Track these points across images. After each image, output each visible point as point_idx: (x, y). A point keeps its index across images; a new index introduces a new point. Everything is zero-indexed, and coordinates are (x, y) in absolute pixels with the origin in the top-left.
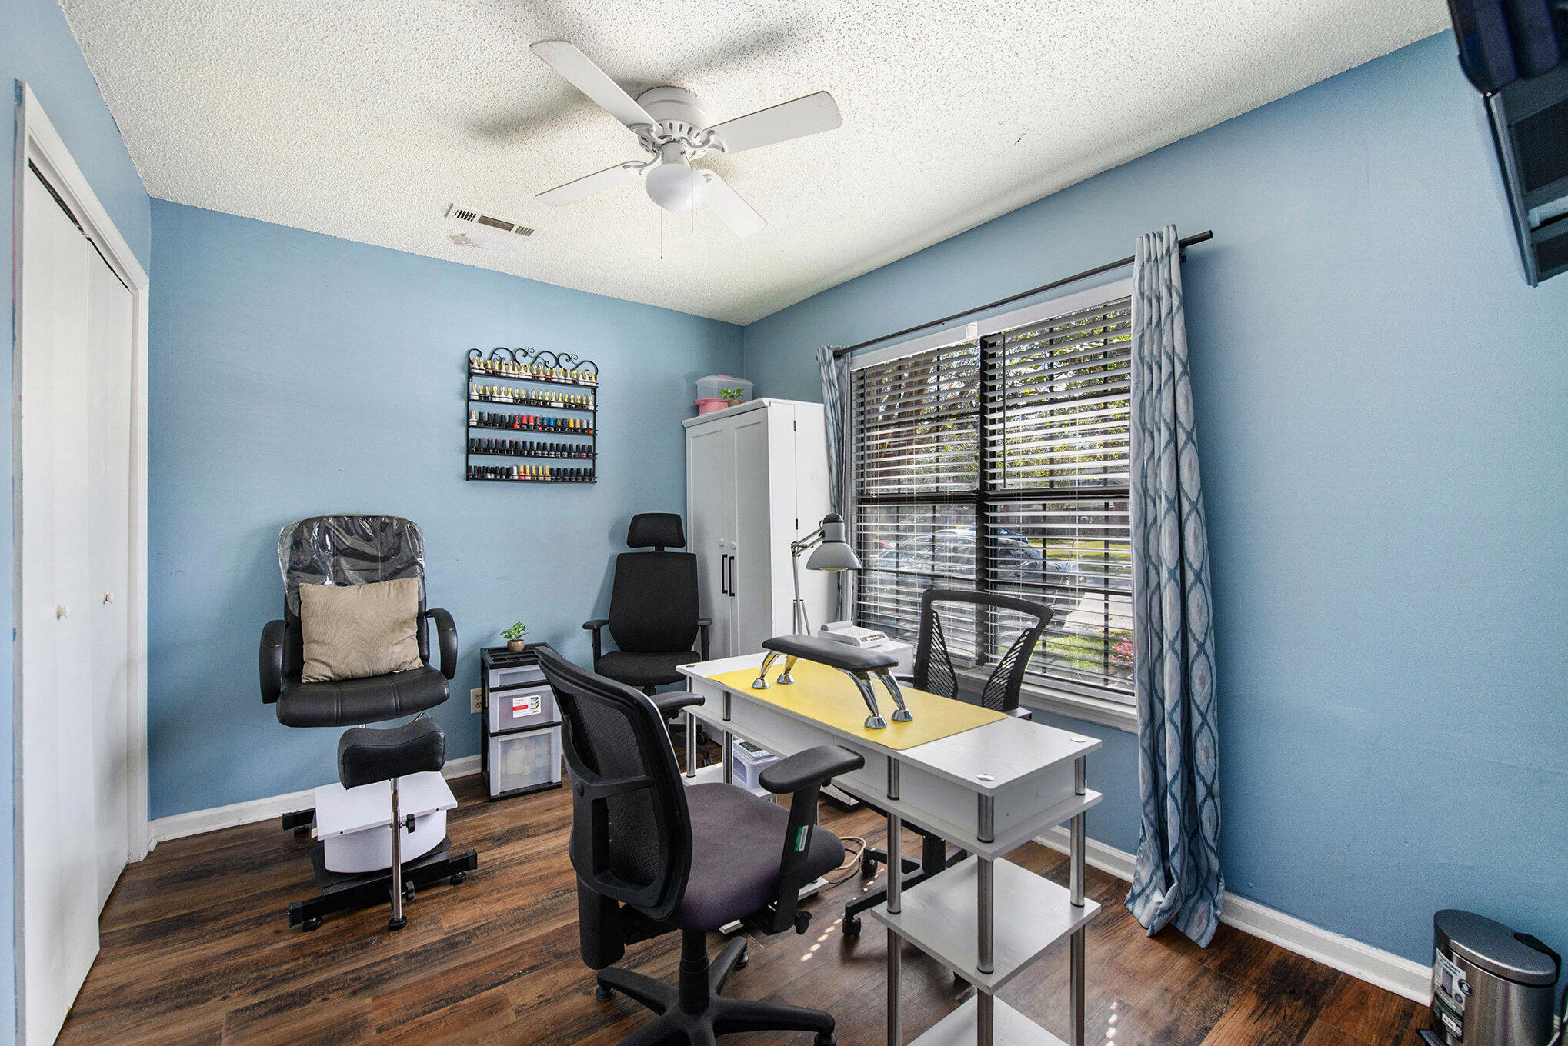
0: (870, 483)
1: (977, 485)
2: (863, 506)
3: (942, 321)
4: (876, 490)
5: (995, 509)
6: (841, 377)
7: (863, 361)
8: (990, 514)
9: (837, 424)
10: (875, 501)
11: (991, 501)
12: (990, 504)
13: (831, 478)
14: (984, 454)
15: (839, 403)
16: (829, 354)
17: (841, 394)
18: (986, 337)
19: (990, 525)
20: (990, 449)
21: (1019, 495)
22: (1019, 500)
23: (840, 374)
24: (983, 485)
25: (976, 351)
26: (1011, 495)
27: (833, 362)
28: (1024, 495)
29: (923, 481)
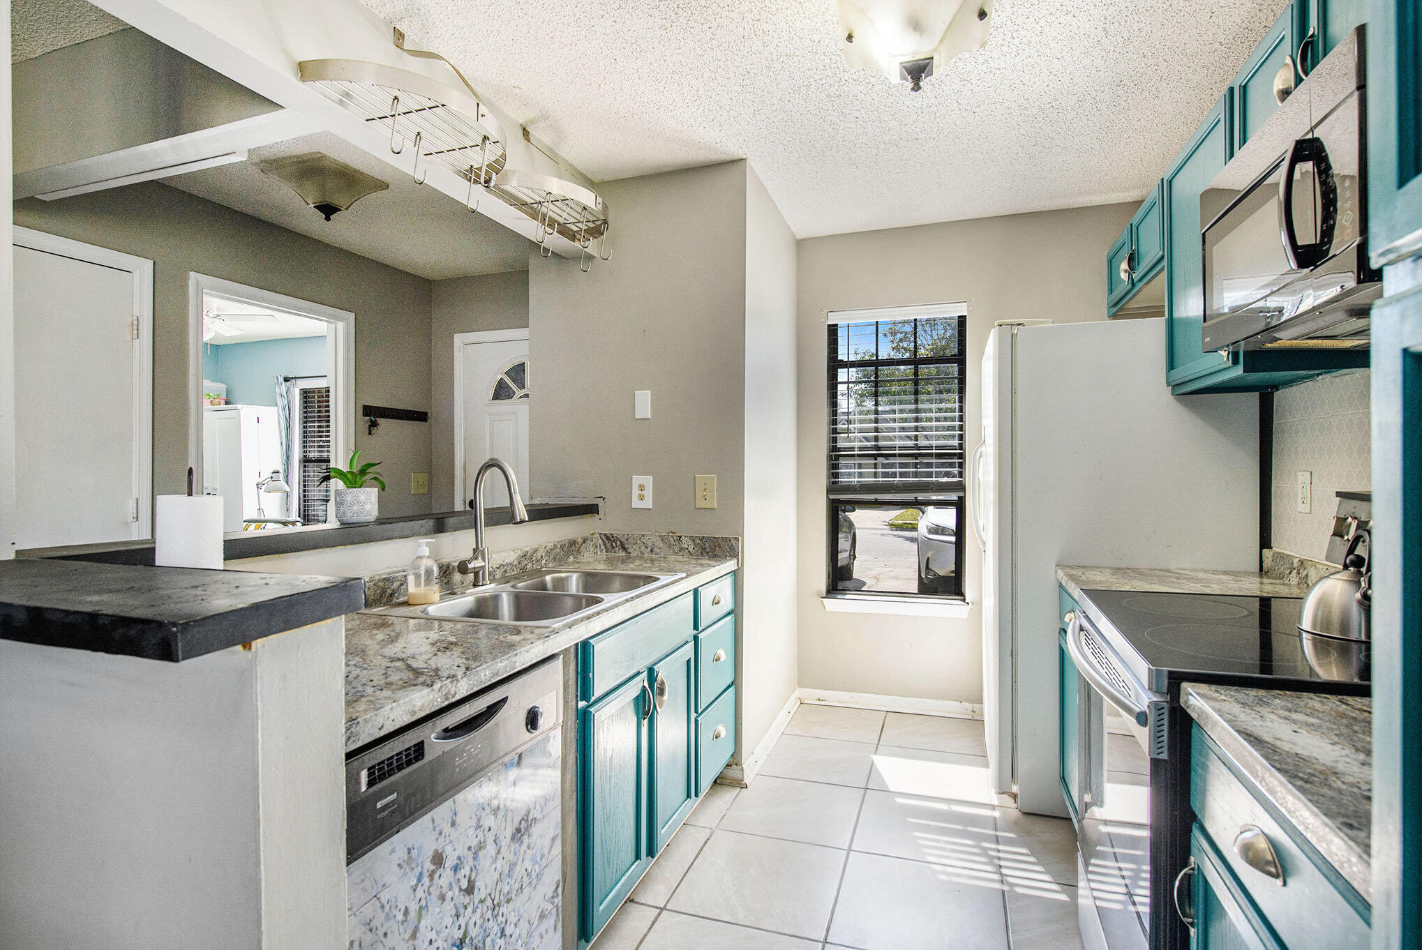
6: (289, 392)
9: (286, 419)
13: (282, 449)
16: (280, 379)
17: (289, 402)
23: (289, 390)
27: (284, 384)
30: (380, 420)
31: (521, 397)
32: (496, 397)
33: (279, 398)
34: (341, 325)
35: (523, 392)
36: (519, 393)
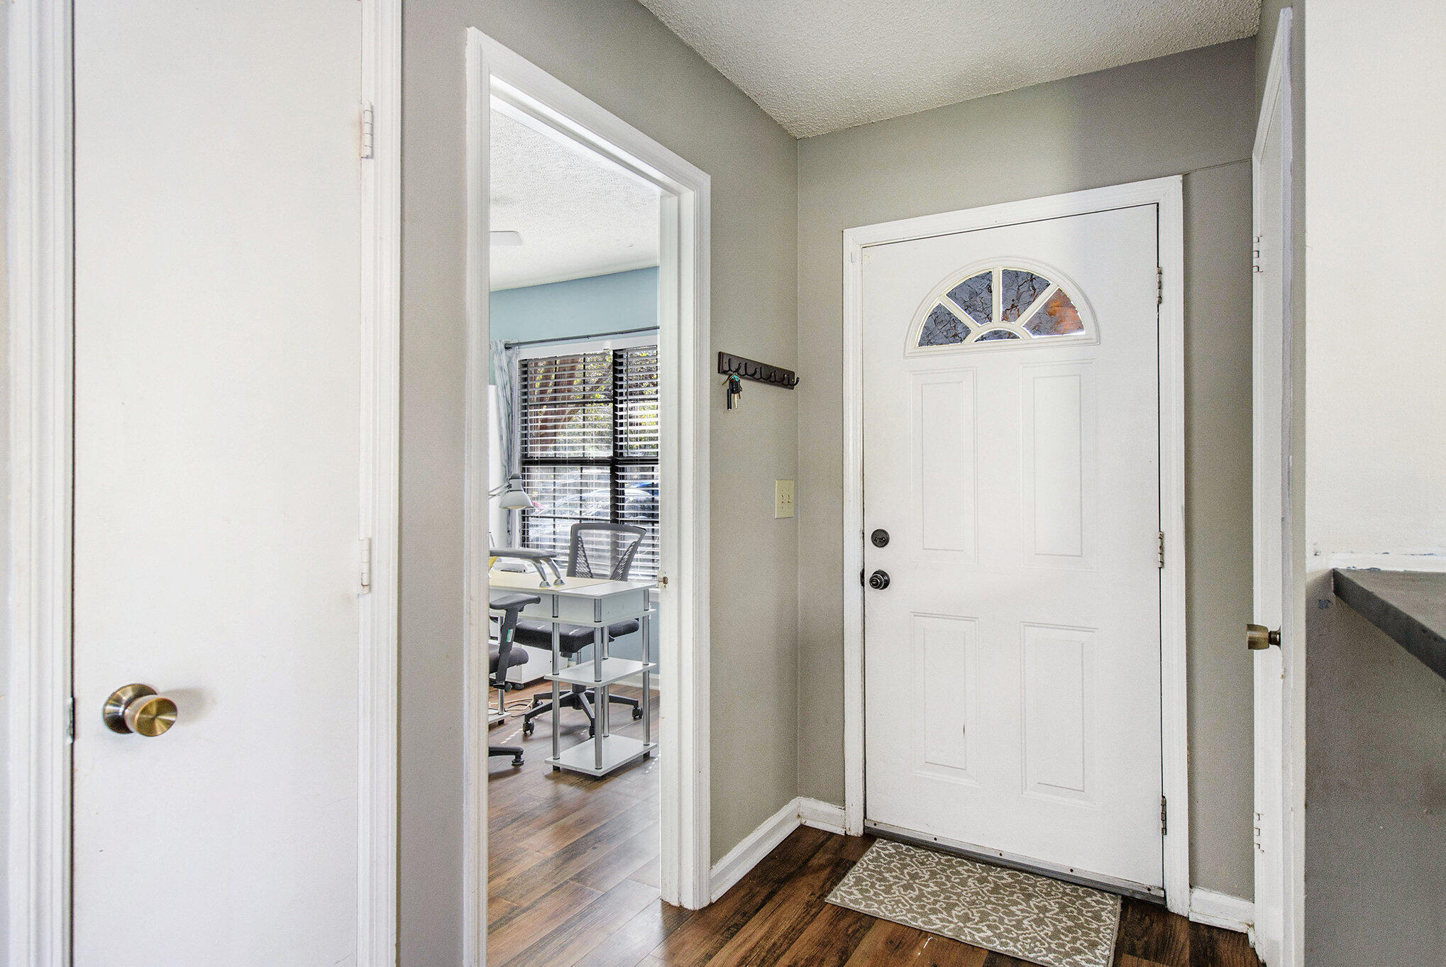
0: (532, 449)
1: (610, 453)
2: (526, 467)
3: (588, 337)
4: (537, 454)
5: (623, 470)
6: (510, 364)
7: (527, 353)
8: (620, 474)
9: (507, 402)
10: (536, 463)
11: (621, 464)
12: (619, 466)
13: (501, 445)
14: (615, 432)
15: (509, 385)
16: (501, 346)
17: (510, 378)
18: (616, 350)
19: (620, 481)
20: (619, 429)
21: (637, 460)
22: (637, 464)
23: (509, 362)
24: (615, 453)
25: (610, 359)
26: (632, 460)
27: (504, 353)
28: (641, 460)
29: (573, 448)
30: (744, 383)
31: (983, 338)
32: (928, 339)
33: (497, 373)
34: (689, 197)
35: (987, 328)
36: (978, 329)
